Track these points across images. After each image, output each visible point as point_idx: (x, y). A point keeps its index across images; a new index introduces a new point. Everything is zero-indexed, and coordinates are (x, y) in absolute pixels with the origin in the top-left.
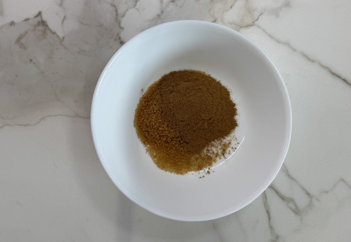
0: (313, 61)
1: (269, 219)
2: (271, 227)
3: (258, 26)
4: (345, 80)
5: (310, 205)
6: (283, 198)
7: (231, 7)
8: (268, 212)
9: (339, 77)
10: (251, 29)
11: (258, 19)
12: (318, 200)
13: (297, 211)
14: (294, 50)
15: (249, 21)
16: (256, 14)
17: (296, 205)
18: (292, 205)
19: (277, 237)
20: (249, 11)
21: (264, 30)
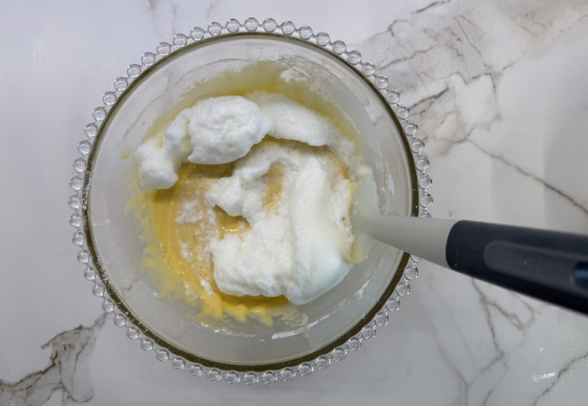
0: (527, 174)
1: (494, 336)
2: (496, 345)
3: (471, 142)
4: (559, 192)
5: (532, 319)
6: (506, 315)
7: (442, 123)
8: (492, 330)
9: (553, 189)
10: (463, 145)
11: (469, 135)
12: (540, 313)
13: (520, 326)
14: (508, 164)
15: (461, 136)
16: (468, 129)
17: (519, 321)
18: (515, 321)
19: (502, 353)
20: (461, 125)
21: (476, 145)
